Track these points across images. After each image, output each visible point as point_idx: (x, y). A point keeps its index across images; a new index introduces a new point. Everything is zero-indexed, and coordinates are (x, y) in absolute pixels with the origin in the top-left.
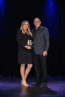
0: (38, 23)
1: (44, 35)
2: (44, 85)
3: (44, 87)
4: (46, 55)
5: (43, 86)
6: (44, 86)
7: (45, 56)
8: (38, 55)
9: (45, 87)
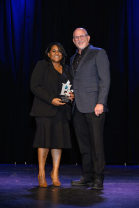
0: (82, 40)
1: (96, 66)
2: (95, 185)
3: (95, 190)
4: (101, 113)
5: (94, 188)
6: (96, 187)
7: (100, 115)
8: (84, 114)
9: (98, 190)
